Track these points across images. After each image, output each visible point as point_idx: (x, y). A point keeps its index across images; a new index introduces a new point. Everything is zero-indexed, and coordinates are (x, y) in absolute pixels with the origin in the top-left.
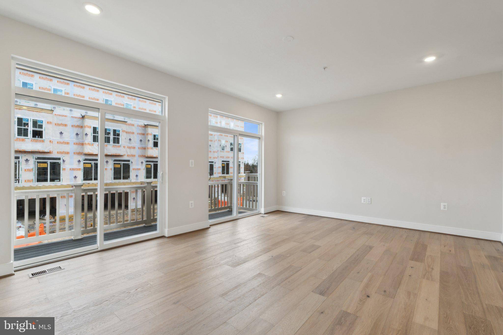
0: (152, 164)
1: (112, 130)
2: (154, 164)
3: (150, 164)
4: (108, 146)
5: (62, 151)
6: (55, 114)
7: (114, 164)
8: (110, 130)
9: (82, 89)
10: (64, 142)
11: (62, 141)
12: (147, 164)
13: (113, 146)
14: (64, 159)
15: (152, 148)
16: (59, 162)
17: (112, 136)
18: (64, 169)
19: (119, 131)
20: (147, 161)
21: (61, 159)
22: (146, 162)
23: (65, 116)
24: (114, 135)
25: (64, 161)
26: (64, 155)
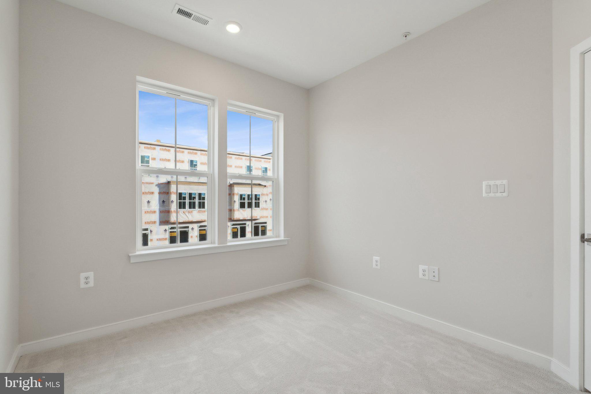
0: (239, 227)
1: (197, 194)
2: (240, 227)
3: (236, 228)
4: (194, 211)
5: (149, 221)
6: (143, 183)
7: (200, 230)
8: (196, 194)
9: (167, 152)
10: (151, 211)
11: (149, 210)
12: (233, 228)
13: (199, 212)
14: (152, 229)
15: (238, 210)
16: (146, 233)
17: (197, 201)
18: (151, 240)
19: (204, 194)
20: (234, 225)
21: (149, 229)
22: (232, 225)
23: (152, 183)
24: (200, 199)
25: (151, 231)
26: (151, 225)
